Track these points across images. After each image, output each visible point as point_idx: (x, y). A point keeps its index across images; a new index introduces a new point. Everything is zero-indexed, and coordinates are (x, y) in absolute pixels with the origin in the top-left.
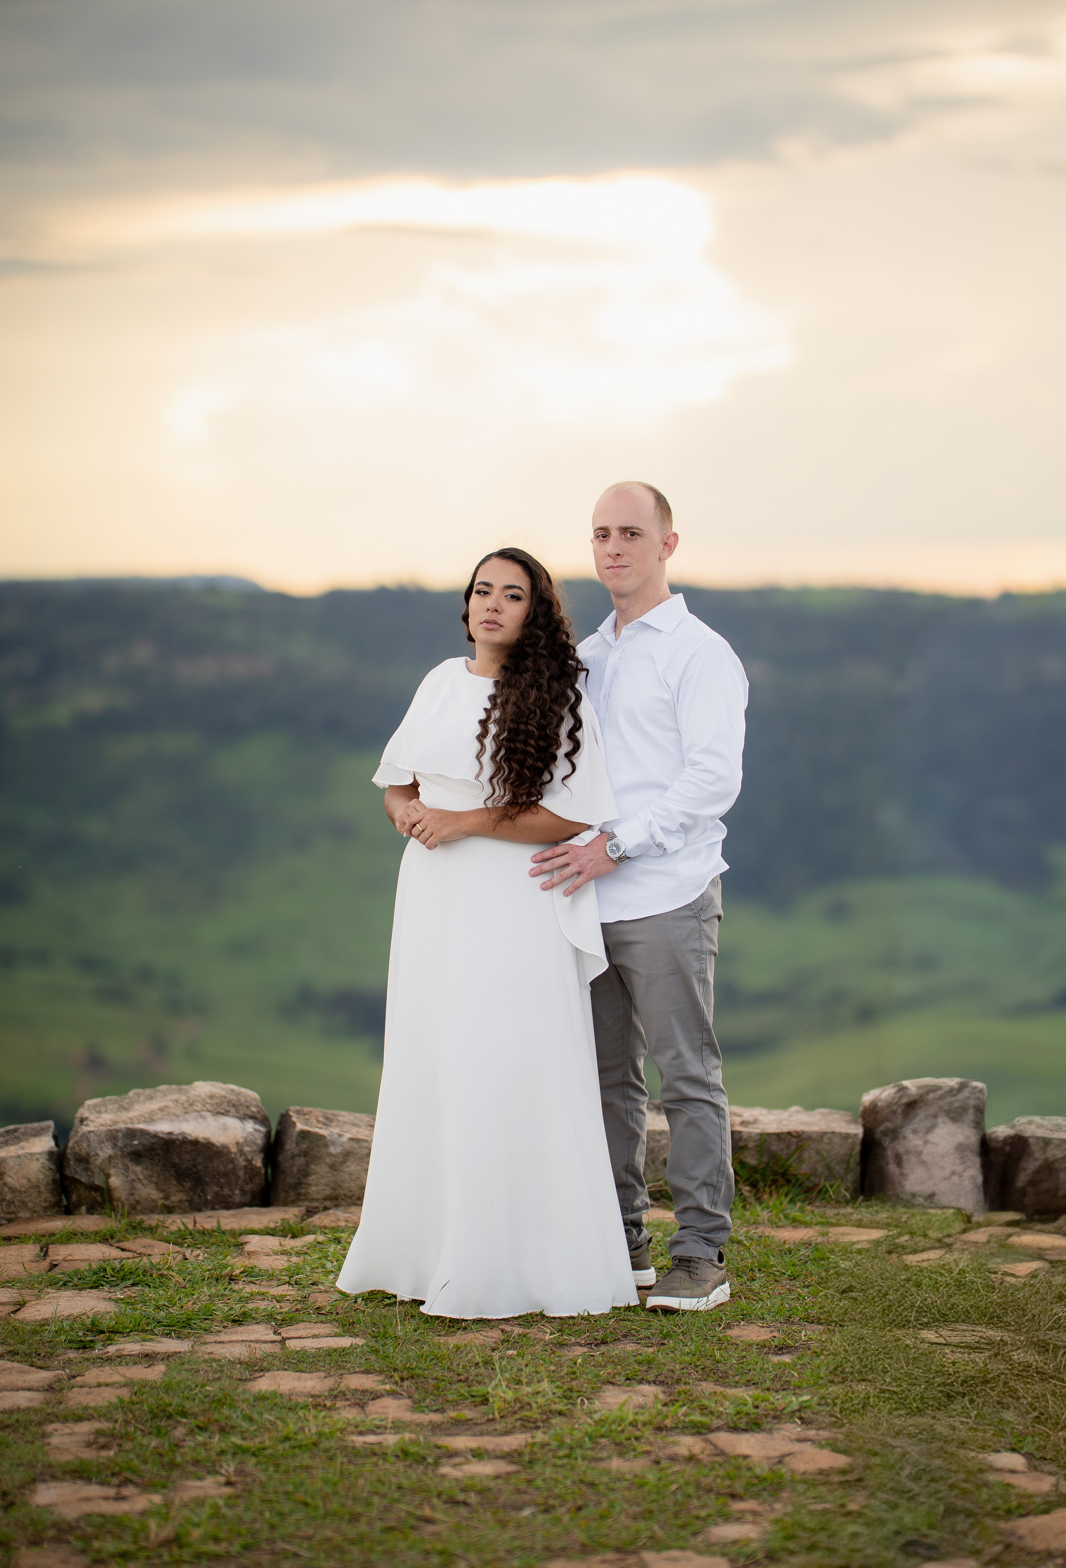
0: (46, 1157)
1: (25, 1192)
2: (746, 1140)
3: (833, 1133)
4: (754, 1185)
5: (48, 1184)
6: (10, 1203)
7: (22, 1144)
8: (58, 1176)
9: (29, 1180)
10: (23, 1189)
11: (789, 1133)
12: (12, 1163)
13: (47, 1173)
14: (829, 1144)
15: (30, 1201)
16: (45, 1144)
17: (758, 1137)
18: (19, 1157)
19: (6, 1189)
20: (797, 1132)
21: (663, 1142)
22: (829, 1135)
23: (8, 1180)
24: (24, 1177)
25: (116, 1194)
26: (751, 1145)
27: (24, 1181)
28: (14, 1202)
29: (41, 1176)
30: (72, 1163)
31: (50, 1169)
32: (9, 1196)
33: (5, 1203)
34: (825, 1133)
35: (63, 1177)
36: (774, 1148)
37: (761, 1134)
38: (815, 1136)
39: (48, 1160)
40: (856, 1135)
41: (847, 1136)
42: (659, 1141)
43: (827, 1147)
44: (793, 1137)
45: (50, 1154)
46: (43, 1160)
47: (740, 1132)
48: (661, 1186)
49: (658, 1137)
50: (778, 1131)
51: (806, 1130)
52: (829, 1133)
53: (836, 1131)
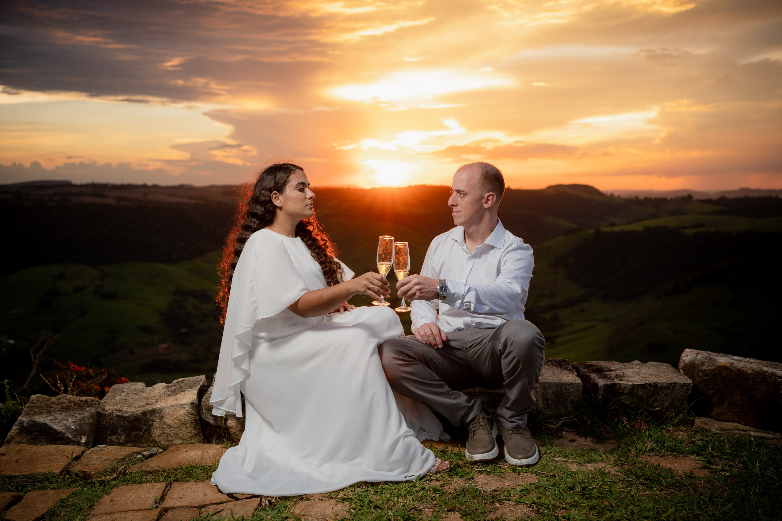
0: (190, 406)
1: (177, 428)
2: (624, 389)
3: (676, 383)
4: (628, 417)
5: (191, 423)
6: (168, 434)
7: (179, 396)
8: (197, 418)
9: (180, 420)
10: (176, 426)
11: (650, 384)
12: (168, 410)
13: (192, 416)
14: (674, 390)
15: (181, 433)
16: (191, 396)
17: (630, 388)
18: (173, 406)
19: (166, 426)
20: (655, 383)
21: (571, 390)
22: (673, 385)
23: (166, 420)
24: (176, 419)
25: (232, 431)
26: (627, 392)
27: (177, 421)
28: (170, 434)
29: (187, 418)
30: (204, 411)
31: (192, 414)
32: (167, 431)
33: (164, 435)
34: (671, 384)
35: (201, 418)
36: (640, 393)
37: (633, 385)
38: (665, 385)
39: (190, 408)
40: (689, 384)
41: (685, 385)
42: (568, 389)
43: (672, 392)
44: (652, 386)
45: (192, 404)
46: (188, 408)
47: (620, 384)
48: (572, 418)
49: (568, 387)
50: (643, 383)
51: (659, 382)
52: (673, 383)
53: (677, 381)
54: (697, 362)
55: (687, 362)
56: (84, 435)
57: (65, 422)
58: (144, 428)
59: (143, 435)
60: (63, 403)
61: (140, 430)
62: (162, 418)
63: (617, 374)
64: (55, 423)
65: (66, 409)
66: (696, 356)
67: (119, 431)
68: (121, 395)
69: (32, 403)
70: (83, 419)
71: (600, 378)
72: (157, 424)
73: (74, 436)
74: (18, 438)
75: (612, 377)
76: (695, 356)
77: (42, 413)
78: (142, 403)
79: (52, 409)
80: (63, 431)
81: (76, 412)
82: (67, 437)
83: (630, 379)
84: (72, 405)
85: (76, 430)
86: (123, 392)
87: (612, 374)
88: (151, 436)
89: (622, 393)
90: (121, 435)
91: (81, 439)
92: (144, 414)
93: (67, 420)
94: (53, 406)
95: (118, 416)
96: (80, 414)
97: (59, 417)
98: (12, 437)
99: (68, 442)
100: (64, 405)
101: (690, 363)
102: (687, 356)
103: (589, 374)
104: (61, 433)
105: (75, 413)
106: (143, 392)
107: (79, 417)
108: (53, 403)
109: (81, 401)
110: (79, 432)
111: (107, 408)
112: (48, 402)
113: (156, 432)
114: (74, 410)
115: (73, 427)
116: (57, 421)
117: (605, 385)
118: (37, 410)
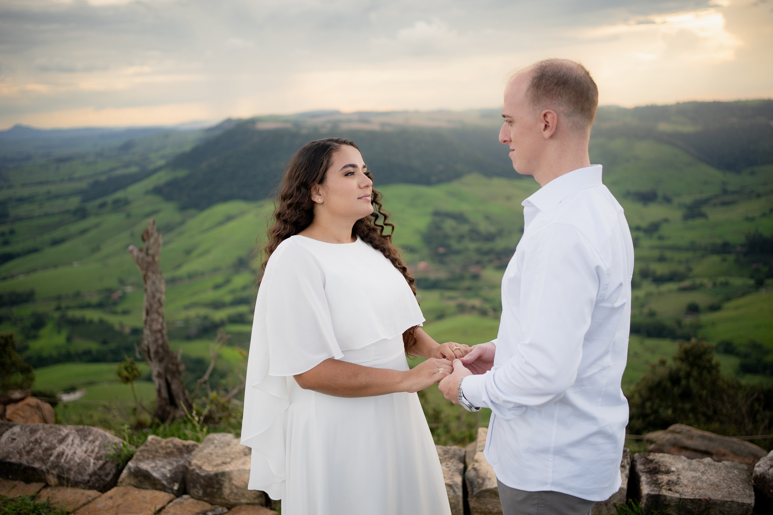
1: (244, 489)
2: (669, 501)
3: (732, 501)
6: (236, 494)
10: (243, 487)
11: (700, 500)
12: (235, 473)
14: (729, 508)
15: (247, 494)
17: (677, 500)
18: (239, 471)
20: (706, 500)
22: (729, 503)
23: (234, 482)
26: (673, 504)
28: (238, 494)
32: (235, 491)
33: (233, 494)
34: (727, 502)
36: (689, 507)
37: (680, 499)
38: (719, 502)
40: (749, 504)
41: (743, 504)
43: (728, 509)
47: (665, 496)
50: (692, 498)
51: (712, 497)
52: (729, 501)
53: (735, 500)
54: (768, 477)
55: (758, 474)
56: (176, 482)
57: (163, 470)
58: (217, 486)
59: (216, 492)
60: (169, 447)
61: (214, 488)
62: (230, 479)
63: (670, 479)
64: (154, 471)
65: (169, 454)
66: (769, 469)
67: (198, 486)
68: (209, 447)
69: (146, 446)
70: (178, 467)
71: (648, 483)
72: (226, 484)
73: (169, 483)
74: (128, 481)
75: (662, 482)
76: (767, 468)
77: (148, 458)
78: (219, 461)
79: (158, 454)
80: (160, 478)
81: (175, 459)
82: (163, 485)
83: (680, 489)
84: (175, 450)
85: (171, 478)
86: (213, 443)
87: (665, 479)
88: (222, 494)
89: (668, 506)
90: (199, 490)
91: (174, 485)
92: (216, 475)
93: (165, 468)
94: (160, 451)
95: (197, 474)
96: (177, 462)
97: (160, 463)
98: (124, 479)
99: (163, 489)
100: (168, 450)
101: (760, 475)
102: (759, 466)
103: (641, 474)
104: (158, 480)
105: (174, 461)
106: (228, 445)
107: (175, 464)
108: (162, 447)
109: (184, 446)
110: (173, 480)
111: (194, 462)
112: (158, 446)
113: (226, 491)
114: (176, 456)
115: (168, 475)
116: (156, 469)
117: (648, 494)
118: (146, 454)
